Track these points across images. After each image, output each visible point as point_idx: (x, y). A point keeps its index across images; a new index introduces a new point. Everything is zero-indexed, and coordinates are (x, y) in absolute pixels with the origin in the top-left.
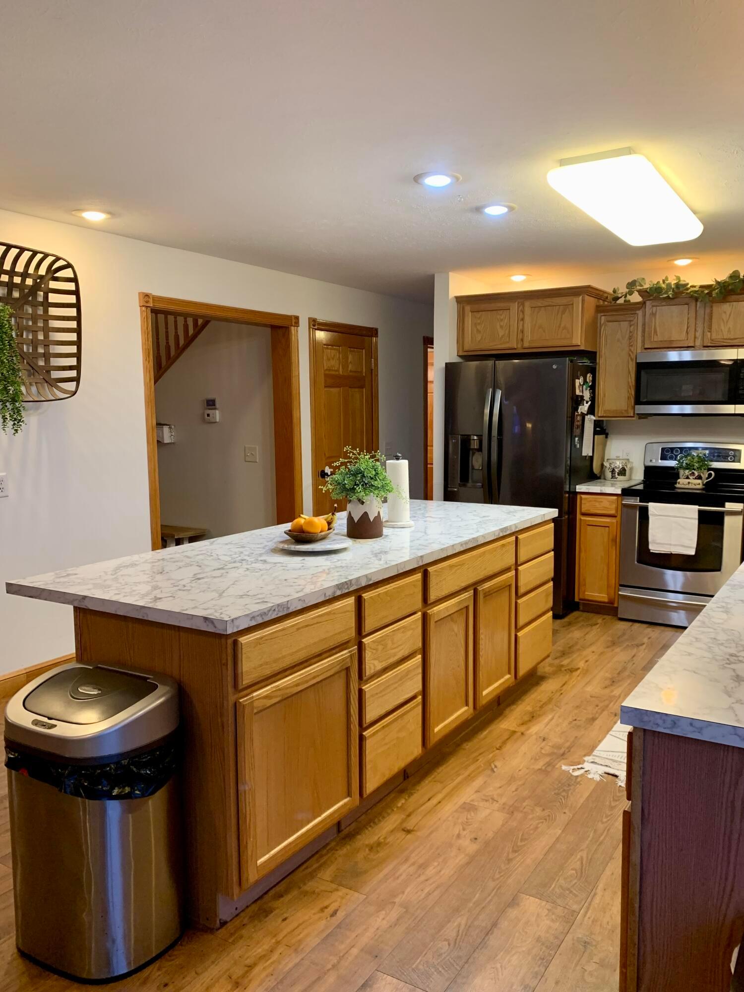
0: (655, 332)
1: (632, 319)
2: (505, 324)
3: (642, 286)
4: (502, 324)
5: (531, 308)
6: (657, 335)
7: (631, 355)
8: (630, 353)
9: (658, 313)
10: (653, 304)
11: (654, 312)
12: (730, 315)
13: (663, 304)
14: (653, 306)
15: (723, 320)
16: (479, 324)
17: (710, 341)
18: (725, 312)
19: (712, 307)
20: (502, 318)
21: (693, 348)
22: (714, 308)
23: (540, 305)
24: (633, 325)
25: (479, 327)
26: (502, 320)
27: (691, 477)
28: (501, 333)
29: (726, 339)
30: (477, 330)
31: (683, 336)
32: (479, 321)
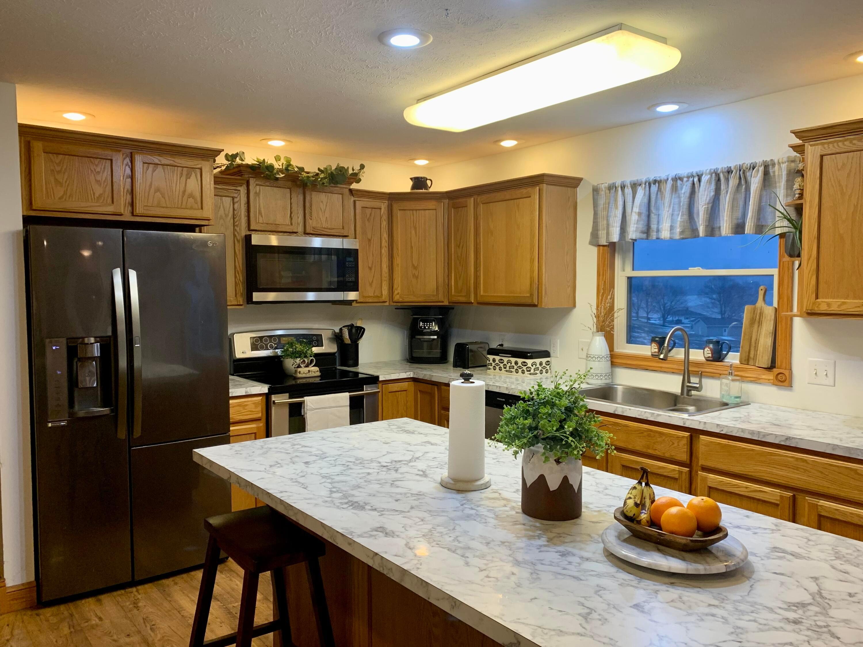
0: (260, 213)
1: (236, 195)
2: (104, 179)
3: (242, 160)
4: (99, 178)
5: (144, 163)
6: (262, 216)
7: (237, 235)
8: (236, 233)
9: (261, 195)
10: (257, 183)
11: (258, 192)
12: (326, 206)
13: (268, 184)
14: (257, 185)
15: (321, 209)
16: (59, 172)
17: (312, 229)
18: (322, 202)
19: (311, 195)
20: (98, 169)
21: (295, 235)
22: (313, 196)
23: (156, 161)
24: (237, 202)
25: (59, 177)
26: (98, 173)
27: (302, 366)
28: (98, 190)
29: (325, 228)
30: (56, 180)
31: (288, 221)
32: (58, 169)
